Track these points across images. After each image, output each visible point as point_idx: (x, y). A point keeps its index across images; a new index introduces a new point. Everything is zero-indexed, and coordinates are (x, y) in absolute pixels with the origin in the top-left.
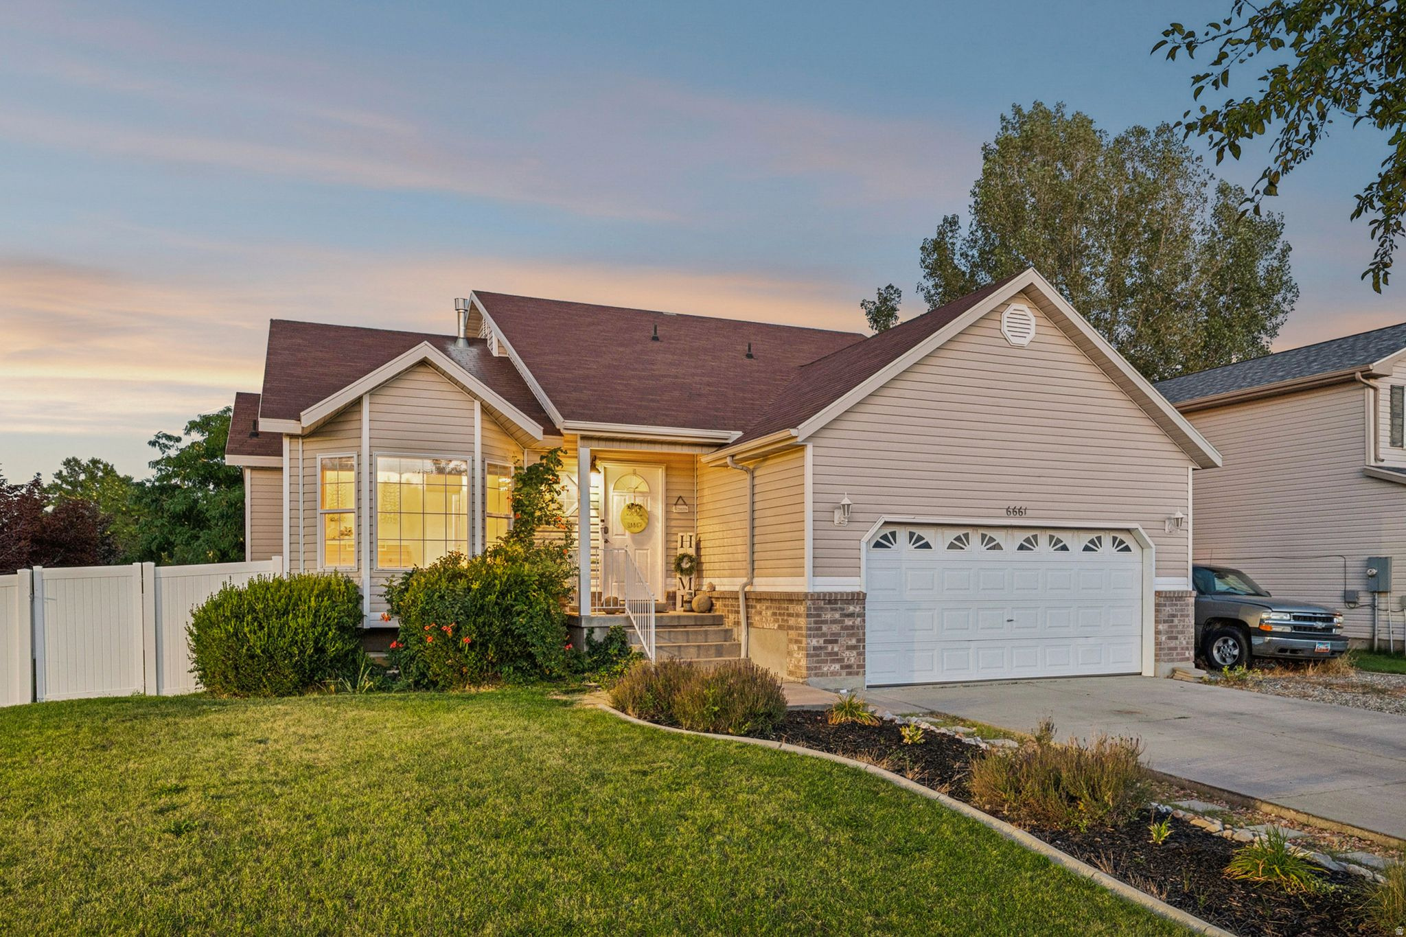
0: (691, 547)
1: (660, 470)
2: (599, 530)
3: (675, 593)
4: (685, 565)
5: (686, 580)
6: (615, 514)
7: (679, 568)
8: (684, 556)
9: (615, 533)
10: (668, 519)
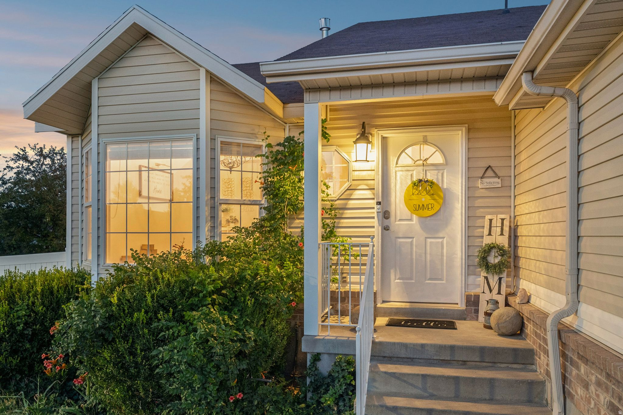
0: (502, 234)
1: (460, 132)
2: (375, 215)
3: (477, 297)
4: (494, 259)
5: (494, 280)
6: (398, 194)
7: (485, 264)
8: (490, 248)
9: (398, 218)
10: (470, 197)
